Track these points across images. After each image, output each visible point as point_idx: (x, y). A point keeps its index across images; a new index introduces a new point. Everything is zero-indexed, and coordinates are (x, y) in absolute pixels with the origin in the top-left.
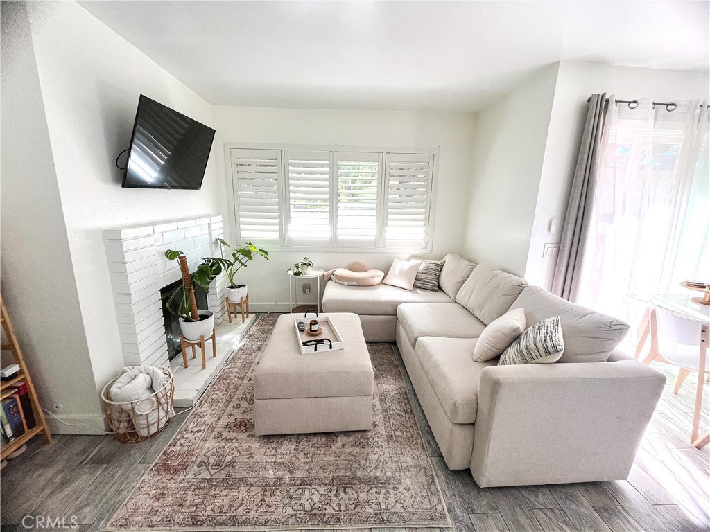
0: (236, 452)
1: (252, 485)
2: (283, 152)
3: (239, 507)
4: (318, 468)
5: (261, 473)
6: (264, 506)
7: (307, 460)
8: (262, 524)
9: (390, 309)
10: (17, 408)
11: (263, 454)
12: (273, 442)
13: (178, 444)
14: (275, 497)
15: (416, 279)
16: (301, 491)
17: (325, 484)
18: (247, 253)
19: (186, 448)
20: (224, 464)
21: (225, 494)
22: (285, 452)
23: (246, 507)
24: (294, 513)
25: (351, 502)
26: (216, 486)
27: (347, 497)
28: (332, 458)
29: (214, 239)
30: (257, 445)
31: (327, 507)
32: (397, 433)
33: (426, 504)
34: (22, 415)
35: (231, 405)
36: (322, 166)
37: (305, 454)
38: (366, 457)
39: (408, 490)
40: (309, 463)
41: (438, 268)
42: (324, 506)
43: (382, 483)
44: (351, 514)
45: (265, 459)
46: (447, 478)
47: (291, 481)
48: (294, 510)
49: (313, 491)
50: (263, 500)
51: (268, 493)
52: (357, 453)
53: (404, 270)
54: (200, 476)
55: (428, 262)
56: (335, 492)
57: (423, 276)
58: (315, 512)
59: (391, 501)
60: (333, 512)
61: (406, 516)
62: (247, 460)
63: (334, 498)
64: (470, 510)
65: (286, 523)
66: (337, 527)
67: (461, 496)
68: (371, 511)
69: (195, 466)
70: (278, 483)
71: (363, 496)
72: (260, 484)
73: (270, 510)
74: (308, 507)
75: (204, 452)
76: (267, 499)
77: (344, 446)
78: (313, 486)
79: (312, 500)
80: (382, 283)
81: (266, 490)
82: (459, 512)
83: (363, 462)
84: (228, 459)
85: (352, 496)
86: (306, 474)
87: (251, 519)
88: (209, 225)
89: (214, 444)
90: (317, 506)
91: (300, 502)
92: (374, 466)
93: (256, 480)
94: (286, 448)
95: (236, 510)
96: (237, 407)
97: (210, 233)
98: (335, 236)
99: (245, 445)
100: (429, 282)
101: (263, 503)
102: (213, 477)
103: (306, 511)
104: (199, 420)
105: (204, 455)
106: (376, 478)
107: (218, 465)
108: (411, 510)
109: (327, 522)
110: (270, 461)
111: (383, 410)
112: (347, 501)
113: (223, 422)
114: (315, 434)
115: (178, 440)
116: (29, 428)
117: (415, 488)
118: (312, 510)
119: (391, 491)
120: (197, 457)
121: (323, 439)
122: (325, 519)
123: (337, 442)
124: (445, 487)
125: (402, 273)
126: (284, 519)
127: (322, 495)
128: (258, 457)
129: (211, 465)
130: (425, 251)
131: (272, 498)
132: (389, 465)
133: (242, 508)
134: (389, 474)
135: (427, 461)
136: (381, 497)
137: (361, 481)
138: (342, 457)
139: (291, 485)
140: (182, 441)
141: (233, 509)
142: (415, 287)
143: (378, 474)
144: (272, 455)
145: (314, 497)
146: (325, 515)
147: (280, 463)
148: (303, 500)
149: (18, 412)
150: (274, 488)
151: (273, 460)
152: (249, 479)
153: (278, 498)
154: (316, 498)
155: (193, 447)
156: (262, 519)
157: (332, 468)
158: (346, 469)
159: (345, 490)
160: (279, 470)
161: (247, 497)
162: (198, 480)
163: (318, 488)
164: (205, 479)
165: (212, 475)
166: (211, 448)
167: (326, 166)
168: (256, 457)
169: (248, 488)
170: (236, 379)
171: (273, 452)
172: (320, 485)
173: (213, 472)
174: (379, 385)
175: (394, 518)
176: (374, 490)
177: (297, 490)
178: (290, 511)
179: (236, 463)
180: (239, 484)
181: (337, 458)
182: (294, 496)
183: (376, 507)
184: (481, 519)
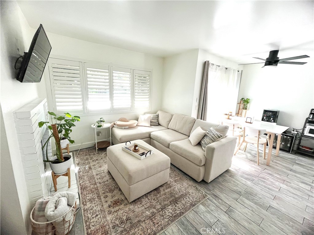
0: (125, 214)
1: (144, 221)
2: (83, 63)
3: (147, 231)
4: (163, 202)
5: (144, 215)
6: (156, 224)
7: (156, 201)
8: (161, 230)
9: (148, 135)
11: (138, 208)
12: (137, 202)
13: (91, 226)
14: (157, 219)
15: (151, 122)
16: (164, 212)
17: (169, 205)
19: (98, 226)
20: (125, 221)
21: (137, 230)
22: (146, 203)
23: (150, 229)
24: (168, 220)
25: (182, 206)
26: (130, 230)
27: (179, 205)
28: (164, 196)
30: (132, 206)
31: (176, 211)
32: (176, 179)
33: (200, 195)
35: (102, 197)
37: (154, 200)
38: (174, 190)
39: (193, 193)
40: (158, 202)
41: (157, 117)
42: (175, 212)
43: (185, 195)
44: (185, 209)
45: (140, 209)
46: (198, 185)
47: (157, 211)
48: (168, 219)
49: (168, 209)
50: (153, 223)
51: (153, 219)
52: (170, 190)
54: (119, 231)
55: (153, 115)
56: (174, 206)
58: (174, 215)
59: (191, 199)
60: (179, 212)
61: (198, 200)
62: (133, 214)
63: (176, 208)
64: (210, 190)
65: (169, 224)
66: (184, 215)
67: (205, 188)
68: (189, 205)
69: (112, 230)
70: (153, 214)
71: (183, 202)
72: (147, 218)
73: (159, 224)
74: (171, 215)
75: (110, 222)
76: (155, 222)
77: (164, 190)
78: (166, 208)
79: (170, 212)
80: (138, 125)
81: (152, 219)
82: (208, 192)
83: (174, 192)
84: (125, 218)
85: (180, 204)
86: (160, 206)
87: (156, 231)
88: (44, 104)
89: (111, 216)
90: (173, 213)
91: (167, 215)
92: (178, 192)
93: (144, 218)
94: (145, 201)
95: (147, 232)
96: (106, 197)
98: (112, 106)
99: (127, 209)
100: (155, 122)
101: (155, 223)
102: (125, 228)
103: (171, 217)
104: (91, 211)
105: (111, 223)
106: (182, 195)
107: (122, 222)
108: (198, 198)
109: (180, 215)
110: (143, 209)
112: (180, 206)
113: (106, 206)
114: (151, 192)
115: (89, 225)
117: (194, 192)
118: (173, 215)
119: (189, 196)
120: (109, 226)
121: (155, 192)
122: (179, 215)
123: (161, 190)
124: (200, 188)
125: (145, 120)
126: (167, 224)
127: (172, 209)
128: (137, 210)
129: (119, 224)
131: (156, 220)
132: (182, 189)
133: (149, 230)
134: (184, 192)
135: (191, 183)
136: (188, 199)
137: (179, 198)
138: (167, 194)
139: (159, 212)
140: (93, 224)
141: (146, 233)
142: (151, 125)
143: (181, 193)
144: (142, 206)
145: (169, 211)
146: (178, 214)
147: (148, 207)
148: (168, 214)
150: (154, 217)
151: (144, 208)
152: (141, 219)
153: (158, 219)
154: (170, 211)
155: (101, 223)
156: (160, 228)
157: (167, 199)
158: (171, 197)
159: (177, 203)
160: (149, 210)
161: (147, 225)
162: (119, 233)
163: (168, 208)
164: (122, 231)
165: (124, 228)
166: (112, 218)
167: (107, 73)
168: (136, 211)
169: (144, 223)
170: (92, 186)
171: (141, 205)
172: (168, 206)
173: (123, 226)
175: (196, 202)
176: (185, 199)
177: (162, 213)
178: (166, 220)
179: (129, 217)
180: (139, 224)
181: (166, 195)
182: (163, 215)
183: (189, 203)
184: (213, 191)
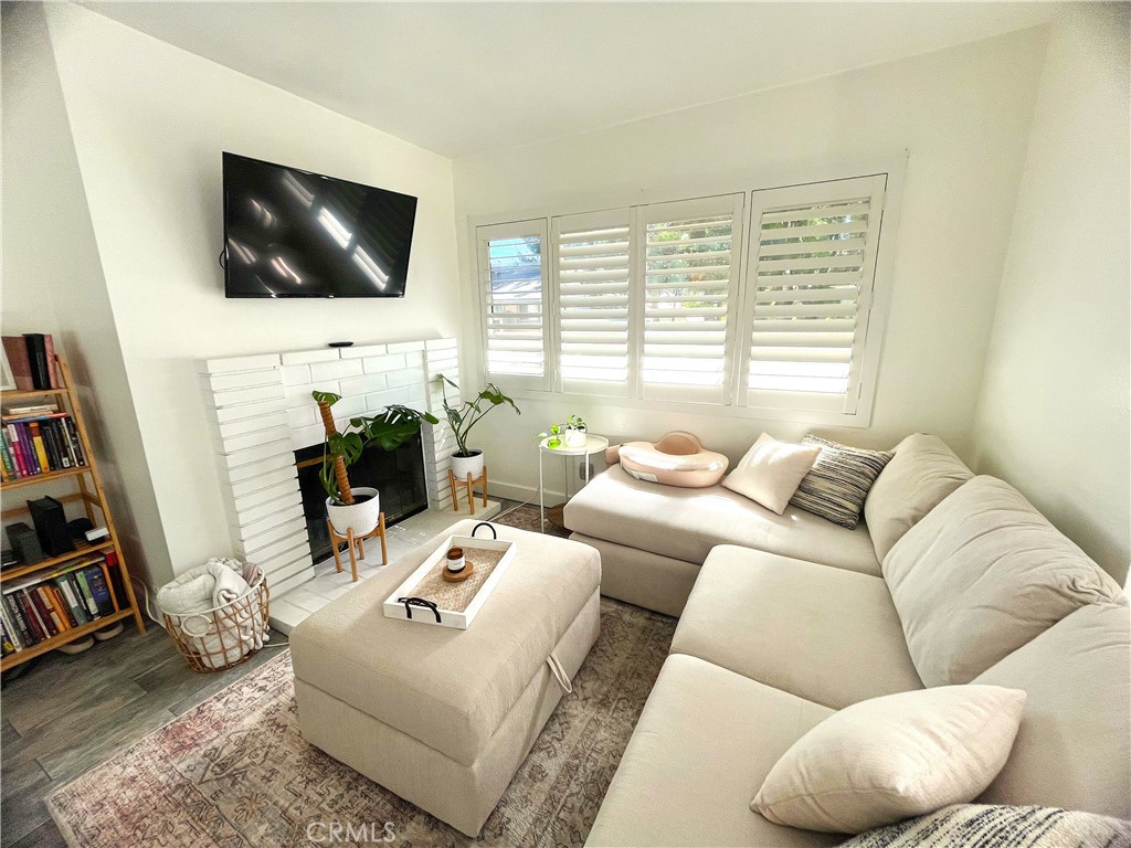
1: (218, 839)
2: (549, 221)
5: (249, 822)
10: (105, 580)
11: (286, 782)
15: (799, 488)
18: (497, 399)
29: (432, 376)
34: (112, 591)
36: (612, 238)
41: (868, 470)
45: (281, 794)
53: (770, 462)
55: (847, 449)
57: (820, 485)
69: (203, 752)
80: (719, 485)
88: (424, 354)
93: (231, 833)
97: (425, 366)
98: (636, 378)
99: (283, 749)
100: (832, 501)
102: (198, 788)
110: (282, 803)
111: (551, 797)
116: (121, 608)
123: (403, 829)
128: (276, 784)
130: (850, 422)
142: (793, 505)
144: (294, 793)
147: (288, 819)
149: (106, 585)
151: (287, 805)
152: (226, 823)
160: (274, 833)
162: (181, 780)
164: (188, 785)
165: (200, 782)
167: (622, 237)
168: (272, 783)
169: (209, 841)
174: (593, 726)
